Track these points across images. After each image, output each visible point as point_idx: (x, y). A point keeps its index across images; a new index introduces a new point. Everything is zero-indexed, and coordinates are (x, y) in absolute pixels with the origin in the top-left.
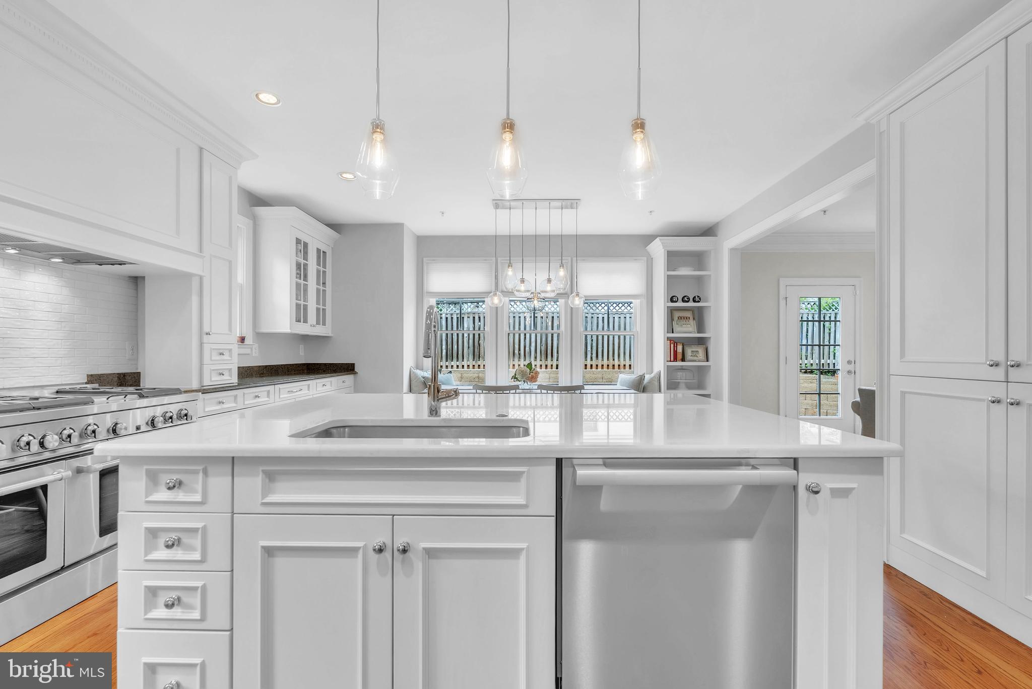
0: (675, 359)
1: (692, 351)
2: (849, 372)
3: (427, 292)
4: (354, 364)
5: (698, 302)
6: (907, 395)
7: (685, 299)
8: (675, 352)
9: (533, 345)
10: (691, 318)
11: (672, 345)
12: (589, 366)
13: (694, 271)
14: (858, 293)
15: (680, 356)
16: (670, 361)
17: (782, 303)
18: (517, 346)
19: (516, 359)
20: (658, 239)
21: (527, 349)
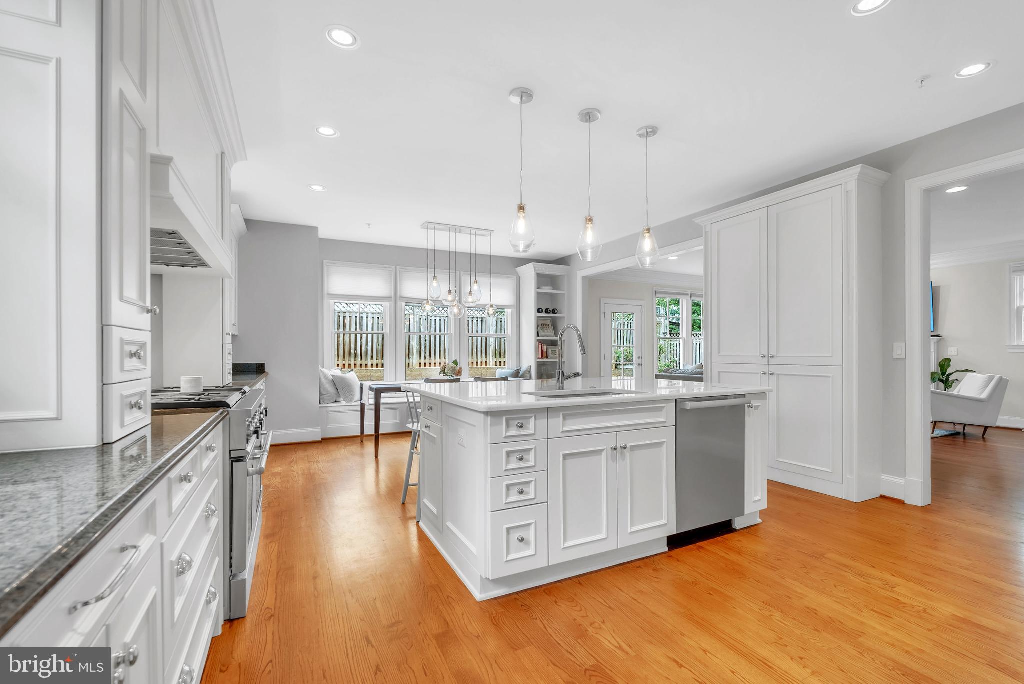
0: (542, 357)
1: (552, 351)
2: (639, 365)
3: (328, 294)
4: (264, 364)
5: (556, 313)
6: (721, 374)
7: (547, 312)
8: (542, 351)
9: (370, 344)
10: (550, 325)
11: (540, 346)
12: (423, 365)
13: (553, 290)
14: (643, 311)
15: (545, 355)
16: (539, 358)
17: (603, 315)
18: (353, 346)
19: (353, 359)
20: (532, 264)
21: (364, 348)
